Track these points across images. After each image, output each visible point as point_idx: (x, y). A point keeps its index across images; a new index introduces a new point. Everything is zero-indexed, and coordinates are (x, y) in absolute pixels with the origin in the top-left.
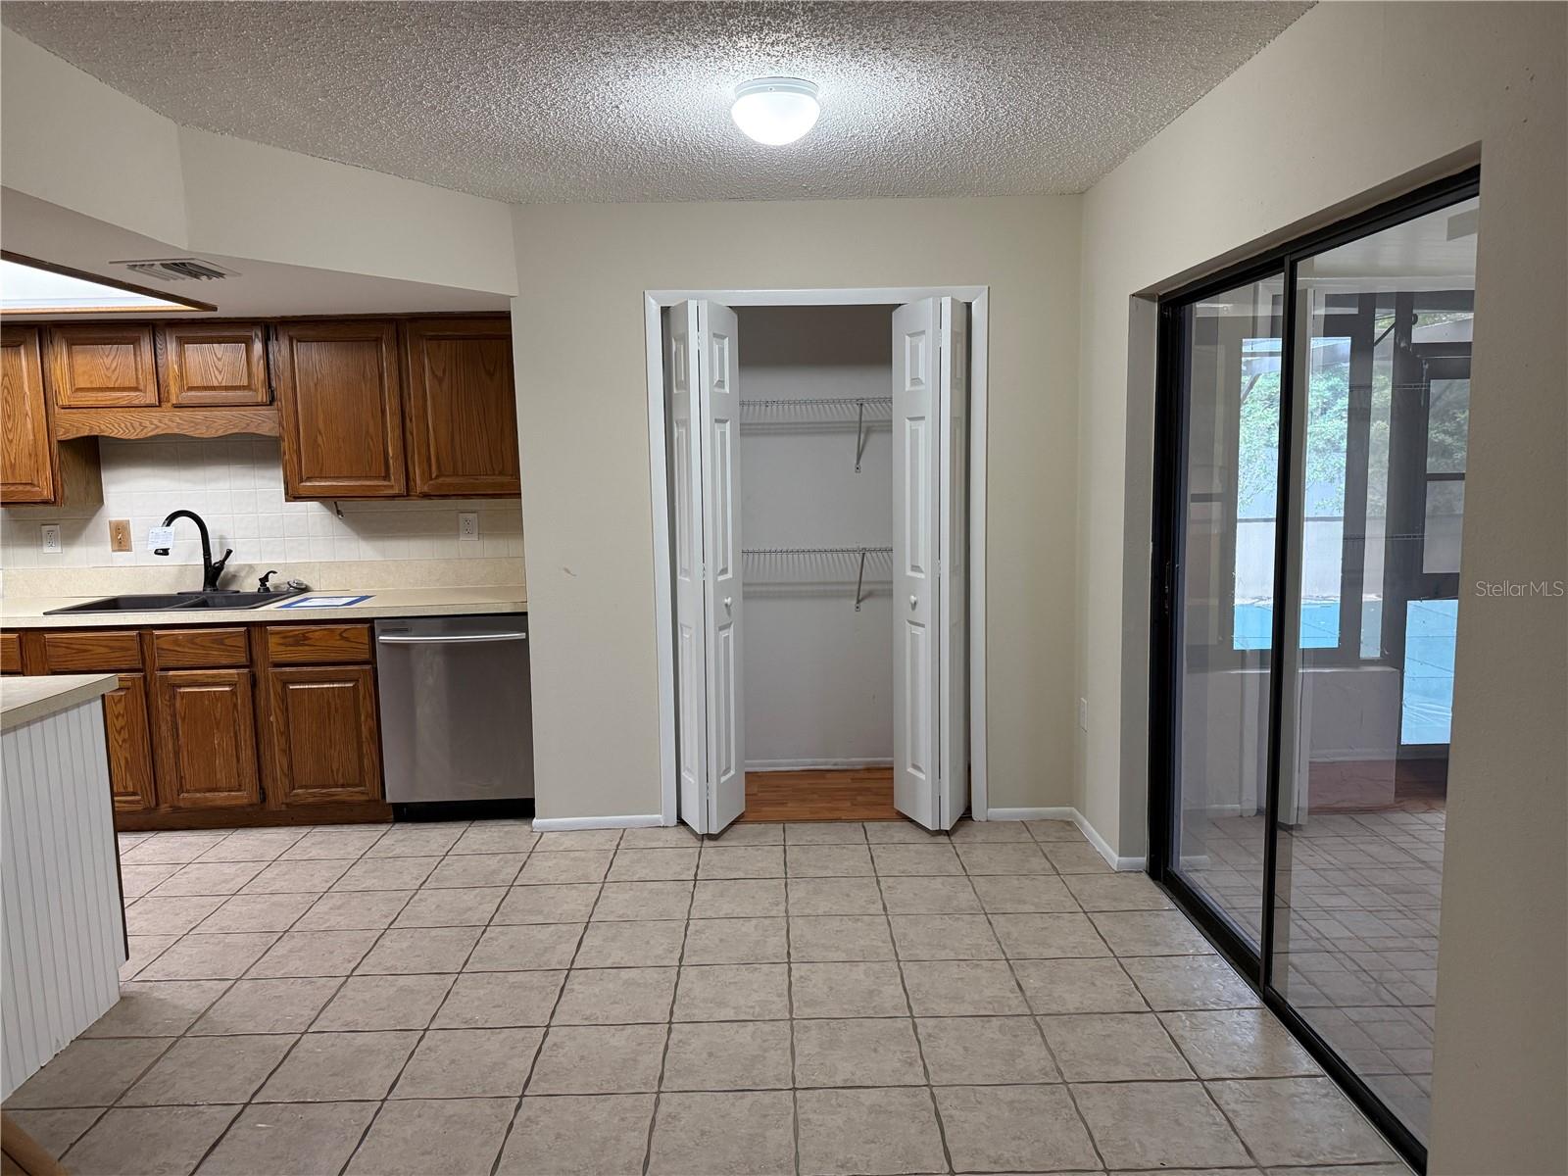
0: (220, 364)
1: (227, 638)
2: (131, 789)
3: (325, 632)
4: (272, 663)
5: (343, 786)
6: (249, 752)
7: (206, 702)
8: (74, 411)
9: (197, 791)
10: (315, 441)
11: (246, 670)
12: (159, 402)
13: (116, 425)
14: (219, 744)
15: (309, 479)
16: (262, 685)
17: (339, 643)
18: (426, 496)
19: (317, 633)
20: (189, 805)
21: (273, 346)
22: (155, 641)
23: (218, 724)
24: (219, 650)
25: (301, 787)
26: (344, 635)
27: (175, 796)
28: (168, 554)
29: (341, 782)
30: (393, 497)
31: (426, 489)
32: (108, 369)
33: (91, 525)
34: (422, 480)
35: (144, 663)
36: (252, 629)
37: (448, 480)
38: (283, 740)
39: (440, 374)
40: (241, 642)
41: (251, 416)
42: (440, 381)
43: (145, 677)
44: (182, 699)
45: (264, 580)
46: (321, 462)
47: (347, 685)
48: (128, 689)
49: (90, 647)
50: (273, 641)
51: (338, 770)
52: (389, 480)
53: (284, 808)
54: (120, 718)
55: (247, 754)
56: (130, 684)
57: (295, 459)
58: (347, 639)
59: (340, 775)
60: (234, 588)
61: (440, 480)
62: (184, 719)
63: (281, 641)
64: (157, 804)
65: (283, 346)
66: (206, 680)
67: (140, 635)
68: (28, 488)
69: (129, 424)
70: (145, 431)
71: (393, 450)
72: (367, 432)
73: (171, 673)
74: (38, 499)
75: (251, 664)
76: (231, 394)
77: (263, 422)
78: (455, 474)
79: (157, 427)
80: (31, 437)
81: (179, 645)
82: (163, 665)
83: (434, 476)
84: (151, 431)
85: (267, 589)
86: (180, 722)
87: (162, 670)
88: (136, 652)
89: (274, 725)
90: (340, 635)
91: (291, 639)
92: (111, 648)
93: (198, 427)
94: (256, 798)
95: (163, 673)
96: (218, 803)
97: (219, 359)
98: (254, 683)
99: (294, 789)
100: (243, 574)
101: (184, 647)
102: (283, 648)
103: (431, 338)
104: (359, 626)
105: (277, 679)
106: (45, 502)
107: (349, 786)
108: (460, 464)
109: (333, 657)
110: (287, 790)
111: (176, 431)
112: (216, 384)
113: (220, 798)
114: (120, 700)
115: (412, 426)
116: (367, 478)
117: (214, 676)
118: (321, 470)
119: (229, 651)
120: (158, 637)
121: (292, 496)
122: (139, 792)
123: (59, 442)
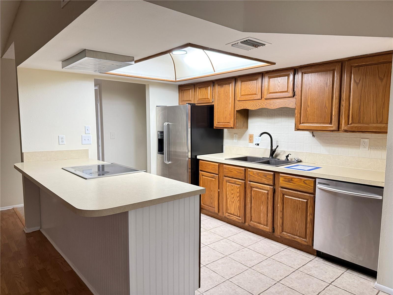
0: (279, 84)
1: (268, 175)
2: (239, 215)
3: (298, 179)
4: (280, 186)
5: (299, 236)
6: (271, 214)
7: (260, 195)
8: (240, 102)
9: (255, 222)
10: (307, 108)
11: (272, 187)
12: (261, 98)
13: (250, 106)
14: (262, 209)
15: (303, 123)
16: (277, 193)
17: (303, 184)
18: (346, 131)
19: (296, 179)
20: (253, 226)
21: (296, 76)
22: (248, 172)
23: (263, 202)
24: (265, 179)
25: (285, 232)
26: (305, 182)
27: (249, 221)
28: (259, 145)
29: (298, 235)
30: (333, 131)
31: (346, 128)
32: (249, 88)
33: (245, 135)
34: (345, 124)
35: (245, 178)
36: (276, 174)
37: (356, 125)
38: (281, 214)
39: (358, 81)
40: (272, 177)
41: (287, 101)
42: (357, 84)
43: (245, 183)
44: (254, 192)
45: (287, 156)
46: (307, 117)
47: (304, 200)
48: (241, 185)
49: (233, 171)
50: (281, 179)
51: (298, 230)
52: (332, 124)
53: (279, 237)
54: (238, 193)
55: (270, 215)
56: (241, 183)
57: (299, 116)
58: (305, 183)
59: (298, 232)
60: (278, 158)
61: (352, 125)
62: (254, 198)
63: (284, 180)
64: (245, 222)
65: (299, 76)
66: (260, 187)
67: (245, 169)
68: (228, 123)
69: (253, 105)
70: (257, 107)
71: (334, 113)
72: (325, 106)
73: (252, 183)
74: (230, 127)
75: (274, 185)
76: (281, 94)
77: (291, 103)
78: (359, 123)
79: (260, 106)
80: (230, 110)
81: (254, 175)
82: (250, 180)
83: (350, 123)
84: (259, 107)
85: (288, 160)
86: (252, 199)
87: (250, 181)
88: (243, 174)
89: (279, 208)
90: (304, 181)
91: (287, 180)
92: (238, 172)
93: (271, 105)
94: (271, 231)
95: (250, 183)
96: (260, 228)
97: (279, 83)
98: (274, 191)
99: (283, 232)
100: (282, 154)
101: (255, 175)
102: (284, 182)
103: (356, 67)
104: (311, 179)
105: (281, 192)
106: (231, 128)
107: (301, 237)
108: (362, 118)
109: (300, 189)
110: (281, 231)
111: (265, 107)
112: (277, 91)
113: (261, 227)
114: (238, 188)
115: (343, 103)
116: (324, 123)
117: (263, 187)
118: (307, 120)
119: (267, 179)
120: (249, 171)
121: (297, 129)
122: (241, 217)
123: (236, 111)
